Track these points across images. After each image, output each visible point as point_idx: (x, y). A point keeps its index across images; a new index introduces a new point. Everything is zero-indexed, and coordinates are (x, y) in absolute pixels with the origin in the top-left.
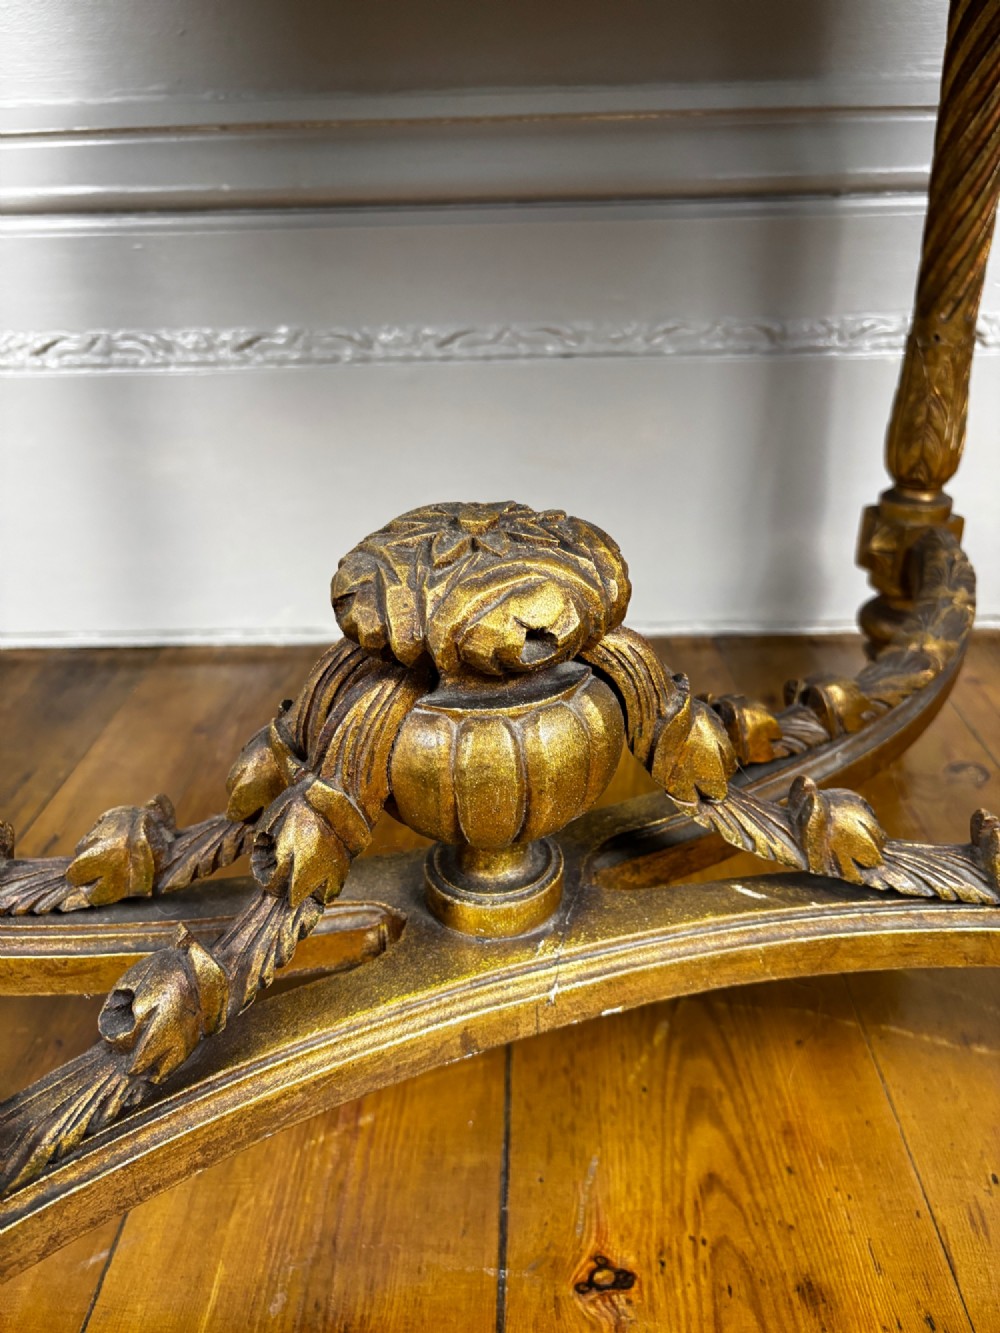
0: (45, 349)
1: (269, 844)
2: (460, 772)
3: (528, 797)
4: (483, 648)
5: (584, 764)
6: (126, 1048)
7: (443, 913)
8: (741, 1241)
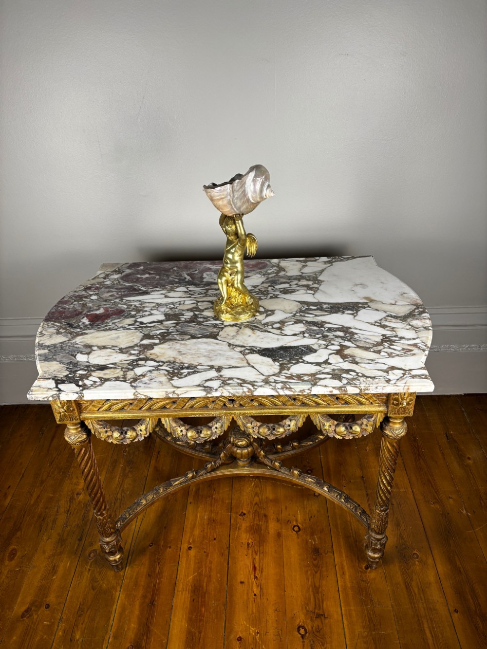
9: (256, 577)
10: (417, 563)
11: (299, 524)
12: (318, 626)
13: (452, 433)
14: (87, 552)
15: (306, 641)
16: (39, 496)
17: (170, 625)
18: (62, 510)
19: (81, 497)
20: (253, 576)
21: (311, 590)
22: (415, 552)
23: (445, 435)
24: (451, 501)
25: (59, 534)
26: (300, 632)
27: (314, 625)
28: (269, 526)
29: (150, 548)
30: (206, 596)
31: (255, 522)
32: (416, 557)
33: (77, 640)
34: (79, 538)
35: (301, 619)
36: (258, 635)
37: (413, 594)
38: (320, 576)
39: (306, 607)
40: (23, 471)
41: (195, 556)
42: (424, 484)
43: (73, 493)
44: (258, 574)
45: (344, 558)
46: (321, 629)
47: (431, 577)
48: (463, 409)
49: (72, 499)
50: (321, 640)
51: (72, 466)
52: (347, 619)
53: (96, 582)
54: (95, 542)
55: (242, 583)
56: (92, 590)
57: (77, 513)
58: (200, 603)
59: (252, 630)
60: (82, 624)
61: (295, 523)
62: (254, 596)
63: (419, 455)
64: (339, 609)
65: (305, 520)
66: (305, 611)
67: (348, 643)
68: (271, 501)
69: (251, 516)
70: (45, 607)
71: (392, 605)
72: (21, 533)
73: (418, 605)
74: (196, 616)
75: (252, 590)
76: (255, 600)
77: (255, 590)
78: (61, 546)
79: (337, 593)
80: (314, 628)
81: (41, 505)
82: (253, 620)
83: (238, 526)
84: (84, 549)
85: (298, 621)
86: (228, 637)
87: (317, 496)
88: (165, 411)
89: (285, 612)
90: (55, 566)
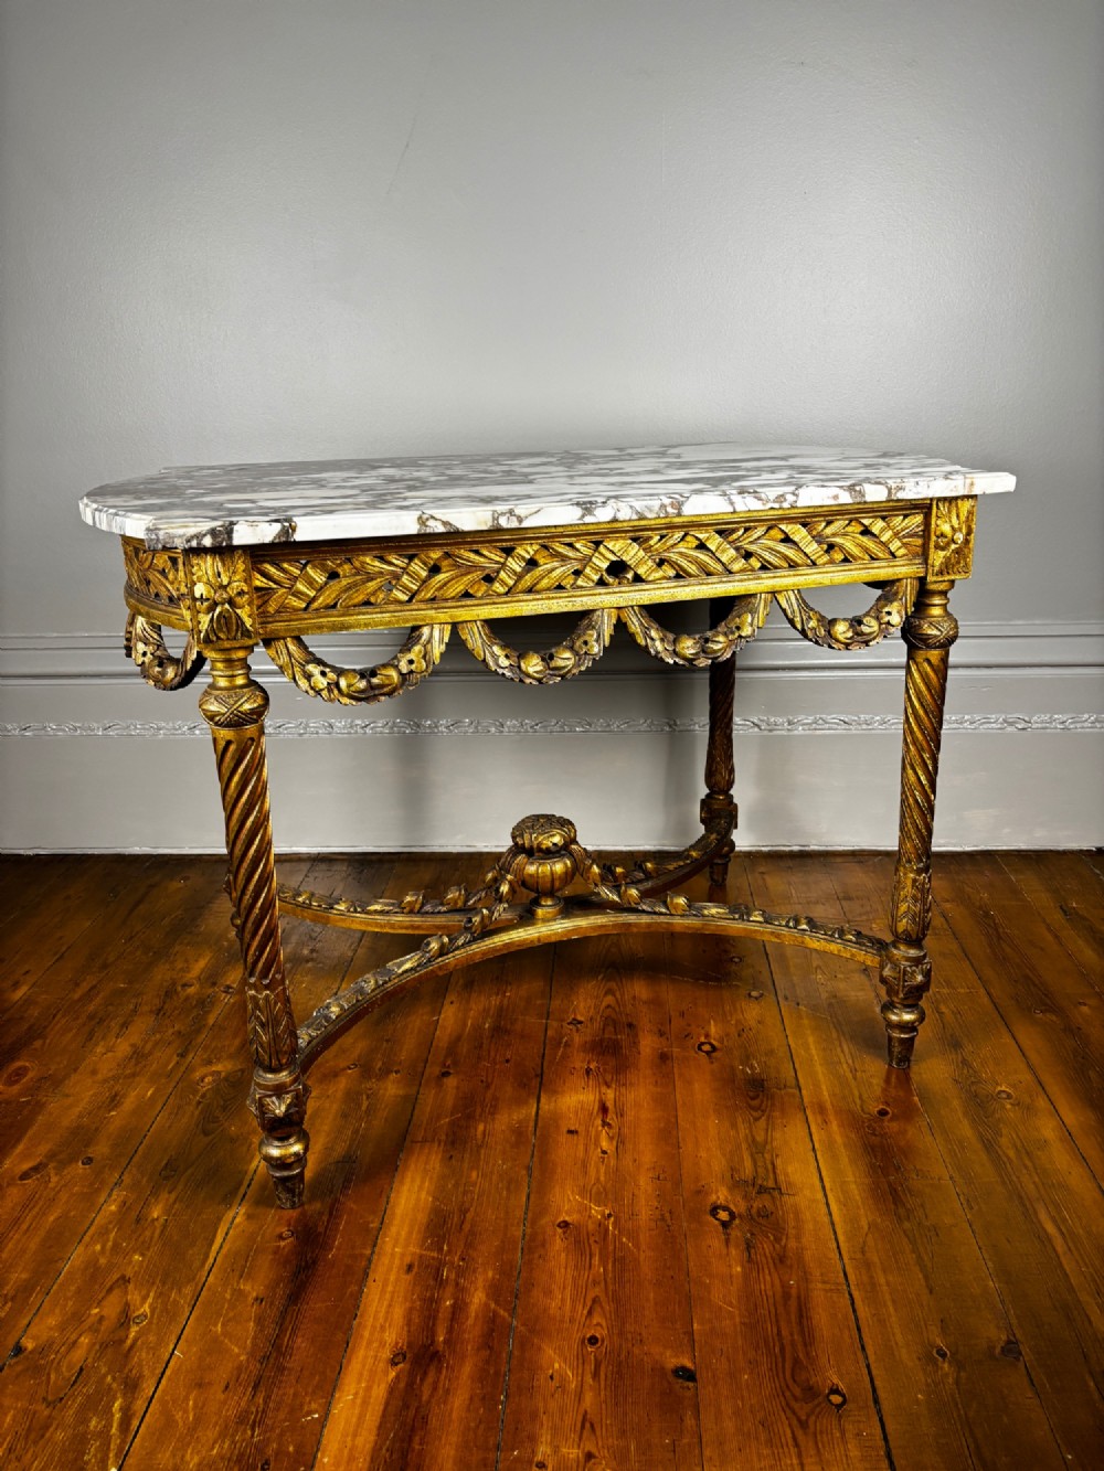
0: (366, 726)
1: (498, 889)
2: (538, 874)
3: (553, 883)
4: (544, 847)
5: (566, 873)
6: (471, 928)
7: (533, 912)
8: (614, 1016)
9: (605, 1124)
10: (1008, 1106)
11: (712, 1041)
12: (764, 1206)
13: (1074, 905)
14: (197, 1075)
15: (735, 1233)
16: (94, 987)
17: (388, 1197)
18: (145, 1009)
19: (191, 990)
20: (600, 1122)
21: (744, 1146)
22: (1003, 1088)
23: (1058, 909)
24: (1085, 1009)
25: (132, 1045)
26: (718, 1216)
27: (754, 1205)
28: (639, 1042)
29: (350, 1071)
30: (483, 1151)
31: (606, 1036)
32: (1005, 1096)
33: (154, 1220)
34: (179, 1051)
35: (721, 1195)
36: (612, 1219)
37: (1005, 1159)
38: (768, 1125)
39: (732, 1176)
40: (63, 950)
41: (458, 1088)
42: (1016, 981)
43: (174, 984)
44: (612, 1119)
45: (827, 1097)
46: (772, 1213)
47: (1048, 1130)
48: (1098, 872)
49: (170, 993)
50: (773, 1231)
51: (178, 942)
52: (837, 1198)
53: (213, 1122)
54: (219, 1059)
55: (570, 1132)
56: (202, 1136)
57: (180, 1014)
58: (466, 1163)
59: (597, 1211)
60: (170, 1192)
61: (703, 1039)
62: (601, 1155)
63: (999, 938)
64: (817, 1179)
65: (727, 1035)
66: (728, 1181)
67: (841, 1238)
68: (645, 1003)
69: (598, 1025)
70: (83, 1163)
71: (951, 1178)
72: (44, 1042)
73: (1018, 1178)
74: (456, 1185)
75: (597, 1143)
76: (603, 1162)
77: (605, 1144)
78: (136, 1065)
79: (812, 1153)
80: (754, 1211)
81: (98, 1000)
82: (599, 1193)
83: (564, 1040)
84: (190, 1069)
85: (714, 1197)
86: (534, 1222)
87: (756, 998)
88: (469, 602)
89: (678, 1183)
90: (116, 1095)
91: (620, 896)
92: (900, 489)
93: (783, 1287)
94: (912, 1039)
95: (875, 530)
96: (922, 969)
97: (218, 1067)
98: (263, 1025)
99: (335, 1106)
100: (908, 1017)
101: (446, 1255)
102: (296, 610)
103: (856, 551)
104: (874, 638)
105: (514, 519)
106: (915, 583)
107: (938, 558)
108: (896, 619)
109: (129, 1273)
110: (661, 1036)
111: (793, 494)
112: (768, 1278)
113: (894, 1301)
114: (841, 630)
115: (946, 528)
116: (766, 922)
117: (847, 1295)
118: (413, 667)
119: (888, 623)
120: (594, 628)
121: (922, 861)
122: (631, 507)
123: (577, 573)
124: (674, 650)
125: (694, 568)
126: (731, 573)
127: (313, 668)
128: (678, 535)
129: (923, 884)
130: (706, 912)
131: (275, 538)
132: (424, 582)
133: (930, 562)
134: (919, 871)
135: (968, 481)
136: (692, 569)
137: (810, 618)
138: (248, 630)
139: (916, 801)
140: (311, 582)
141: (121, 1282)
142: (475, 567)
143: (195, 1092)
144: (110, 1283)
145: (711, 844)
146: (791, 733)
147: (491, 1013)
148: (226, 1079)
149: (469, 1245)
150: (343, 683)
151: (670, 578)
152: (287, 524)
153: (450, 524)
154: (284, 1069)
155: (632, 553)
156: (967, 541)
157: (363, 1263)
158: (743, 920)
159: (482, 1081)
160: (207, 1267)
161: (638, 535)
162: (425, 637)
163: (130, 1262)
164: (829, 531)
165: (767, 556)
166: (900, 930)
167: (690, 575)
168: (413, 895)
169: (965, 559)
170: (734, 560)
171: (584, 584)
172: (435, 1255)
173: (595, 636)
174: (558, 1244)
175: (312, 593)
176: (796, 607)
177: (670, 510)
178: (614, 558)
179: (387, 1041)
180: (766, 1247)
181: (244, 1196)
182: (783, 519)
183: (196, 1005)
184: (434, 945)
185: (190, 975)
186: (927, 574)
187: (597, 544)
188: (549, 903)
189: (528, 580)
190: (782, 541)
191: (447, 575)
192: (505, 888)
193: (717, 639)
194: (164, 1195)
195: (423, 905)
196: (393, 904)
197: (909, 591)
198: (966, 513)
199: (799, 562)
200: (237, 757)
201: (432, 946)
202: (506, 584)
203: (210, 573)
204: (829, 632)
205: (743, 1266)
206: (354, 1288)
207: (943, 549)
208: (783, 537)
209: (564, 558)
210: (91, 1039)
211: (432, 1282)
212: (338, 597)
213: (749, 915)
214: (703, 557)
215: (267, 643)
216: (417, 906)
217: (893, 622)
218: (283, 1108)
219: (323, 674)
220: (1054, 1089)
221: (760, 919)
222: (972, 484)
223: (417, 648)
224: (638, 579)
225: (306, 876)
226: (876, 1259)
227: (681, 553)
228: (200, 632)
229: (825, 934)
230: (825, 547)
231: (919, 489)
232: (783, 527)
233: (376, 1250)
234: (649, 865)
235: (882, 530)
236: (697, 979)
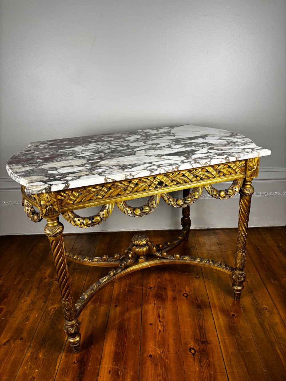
1: (128, 256)
2: (139, 251)
3: (143, 253)
4: (141, 245)
5: (147, 251)
6: (121, 267)
7: (138, 260)
8: (160, 285)
9: (160, 321)
10: (266, 312)
11: (187, 293)
12: (203, 348)
13: (281, 245)
14: (49, 309)
15: (196, 357)
16: (20, 280)
17: (103, 348)
18: (34, 287)
19: (47, 280)
20: (158, 321)
21: (197, 328)
22: (265, 306)
23: (276, 246)
24: (285, 279)
25: (31, 300)
26: (191, 352)
27: (201, 348)
28: (167, 294)
29: (90, 306)
30: (128, 331)
31: (159, 292)
32: (265, 309)
33: (40, 358)
34: (44, 301)
35: (192, 344)
36: (163, 353)
37: (266, 329)
38: (203, 320)
39: (194, 338)
40: (11, 268)
41: (120, 310)
42: (266, 270)
43: (42, 278)
44: (161, 319)
45: (218, 310)
46: (206, 350)
47: (277, 320)
49: (41, 281)
50: (206, 356)
51: (42, 264)
52: (223, 344)
53: (54, 325)
54: (55, 303)
55: (151, 324)
56: (52, 329)
57: (44, 288)
58: (123, 335)
59: (159, 351)
60: (44, 349)
61: (184, 292)
62: (159, 332)
63: (261, 256)
64: (217, 339)
65: (191, 290)
66: (193, 340)
67: (224, 358)
68: (168, 281)
69: (156, 288)
70: (20, 340)
71: (252, 335)
72: (7, 299)
73: (270, 335)
74: (121, 343)
75: (158, 328)
76: (160, 334)
77: (160, 328)
78: (32, 306)
79: (215, 329)
80: (201, 349)
81: (21, 285)
82: (159, 345)
83: (147, 294)
84: (47, 307)
85: (190, 345)
86: (142, 355)
87: (198, 278)
88: (119, 197)
89: (180, 340)
90: (28, 317)
91: (161, 255)
92: (239, 157)
93: (209, 374)
94: (240, 293)
95: (232, 166)
96: (243, 276)
97: (55, 306)
98: (67, 310)
99: (87, 318)
100: (239, 288)
101: (119, 368)
102: (70, 204)
103: (226, 172)
104: (231, 196)
105: (132, 176)
106: (243, 179)
107: (249, 173)
108: (237, 190)
109: (35, 376)
110: (173, 291)
111: (210, 162)
112: (205, 371)
113: (239, 378)
114: (222, 194)
115: (251, 165)
116: (201, 261)
117: (227, 376)
118: (104, 216)
119: (235, 191)
120: (154, 200)
121: (243, 250)
122: (164, 170)
123: (150, 186)
124: (177, 204)
125: (182, 181)
126: (192, 181)
127: (76, 219)
128: (177, 173)
129: (244, 255)
130: (185, 258)
131: (63, 188)
132: (106, 192)
133: (247, 174)
134: (243, 252)
135: (258, 153)
136: (181, 182)
137: (214, 192)
138: (57, 212)
139: (242, 234)
140: (74, 196)
141: (32, 379)
142: (121, 187)
143: (49, 314)
144: (30, 379)
145: (185, 234)
146: (205, 199)
147: (128, 285)
148: (57, 310)
149: (125, 363)
150: (84, 222)
151: (175, 184)
152: (67, 184)
153: (114, 180)
154: (73, 320)
155: (164, 179)
156: (257, 168)
157: (97, 371)
158: (195, 261)
159: (126, 308)
160: (55, 373)
161: (166, 175)
162: (107, 208)
163: (35, 372)
164: (219, 168)
165: (202, 176)
166: (237, 267)
167: (181, 183)
168: (105, 256)
169: (256, 173)
170: (192, 178)
171: (151, 189)
172: (116, 367)
173: (155, 202)
174: (149, 362)
175: (75, 199)
176: (210, 190)
177: (175, 169)
178: (159, 181)
179: (100, 295)
180: (204, 361)
181: (64, 349)
182: (206, 166)
183: (48, 285)
184: (112, 274)
185: (46, 275)
186: (246, 177)
187: (155, 177)
188: (142, 258)
189: (136, 189)
190: (206, 172)
191: (113, 190)
192: (130, 256)
193: (188, 200)
194: (42, 350)
195: (108, 259)
196: (100, 259)
197: (241, 182)
198: (257, 160)
199: (211, 177)
200: (56, 244)
201: (111, 274)
202: (130, 191)
203: (45, 198)
204: (219, 195)
205: (199, 368)
206: (95, 379)
207: (250, 170)
208: (206, 171)
209: (145, 182)
210: (20, 298)
211: (116, 376)
212: (82, 199)
213: (196, 259)
214: (184, 178)
215: (63, 214)
216: (106, 259)
217: (237, 191)
218: (73, 331)
219: (79, 220)
220: (279, 306)
221: (199, 261)
222: (259, 154)
223: (105, 211)
224: (166, 186)
225: (75, 241)
226: (233, 363)
227: (178, 178)
228: (43, 213)
229: (217, 265)
230: (218, 172)
231: (245, 157)
232: (206, 168)
233: (100, 366)
234: (169, 243)
235: (234, 166)
236: (182, 272)
